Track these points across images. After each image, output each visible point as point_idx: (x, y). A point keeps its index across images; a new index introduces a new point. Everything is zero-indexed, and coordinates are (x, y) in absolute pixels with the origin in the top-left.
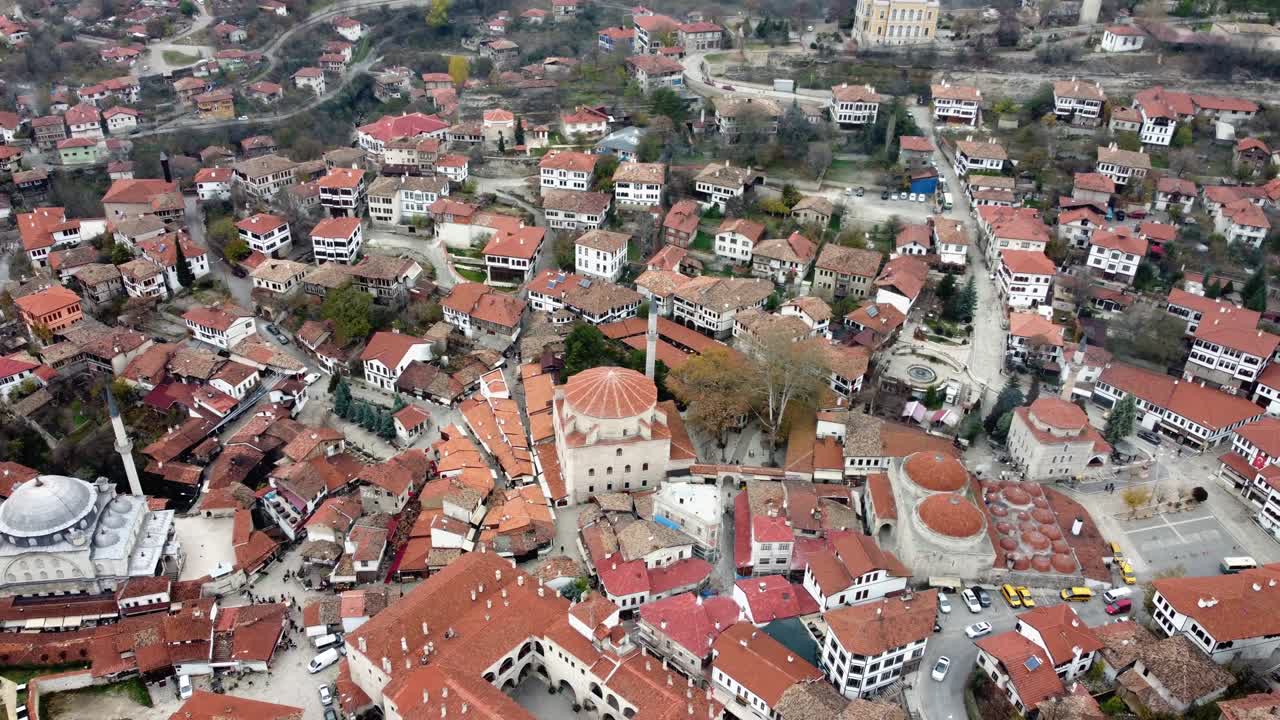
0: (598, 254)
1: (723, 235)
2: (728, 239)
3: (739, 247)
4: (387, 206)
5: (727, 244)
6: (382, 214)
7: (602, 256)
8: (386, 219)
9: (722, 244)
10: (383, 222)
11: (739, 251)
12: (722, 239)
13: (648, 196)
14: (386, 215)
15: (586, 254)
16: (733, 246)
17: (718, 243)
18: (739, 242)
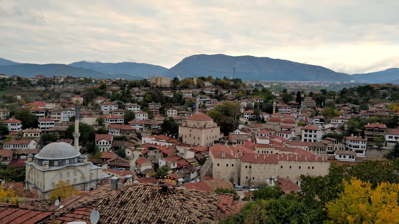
0: (144, 115)
1: (169, 111)
2: (171, 112)
3: (174, 113)
4: (59, 116)
5: (171, 113)
6: (57, 119)
7: (145, 115)
8: (58, 121)
9: (169, 113)
10: (57, 122)
11: (174, 115)
12: (169, 112)
13: (137, 110)
14: (58, 119)
15: (140, 116)
16: (172, 113)
17: (168, 113)
18: (174, 112)
